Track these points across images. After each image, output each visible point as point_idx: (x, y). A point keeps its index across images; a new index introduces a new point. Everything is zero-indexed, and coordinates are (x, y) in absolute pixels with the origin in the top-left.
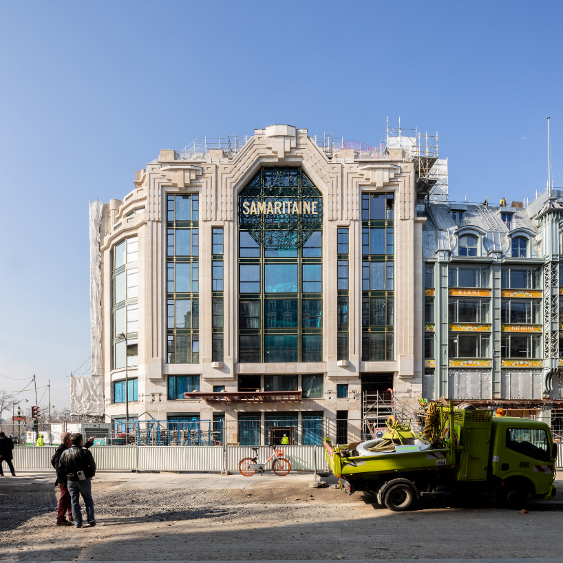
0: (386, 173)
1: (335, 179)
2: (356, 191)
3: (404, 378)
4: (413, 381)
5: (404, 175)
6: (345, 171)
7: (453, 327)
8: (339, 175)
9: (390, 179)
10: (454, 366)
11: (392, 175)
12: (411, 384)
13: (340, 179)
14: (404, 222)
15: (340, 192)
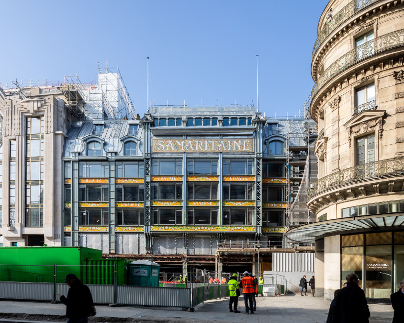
0: (35, 104)
1: (7, 110)
2: (19, 116)
3: (49, 238)
4: (55, 240)
5: (47, 104)
6: (13, 105)
7: (82, 204)
8: (10, 107)
9: (38, 107)
10: (82, 231)
11: (39, 105)
12: (54, 243)
13: (10, 110)
14: (47, 135)
15: (10, 118)
